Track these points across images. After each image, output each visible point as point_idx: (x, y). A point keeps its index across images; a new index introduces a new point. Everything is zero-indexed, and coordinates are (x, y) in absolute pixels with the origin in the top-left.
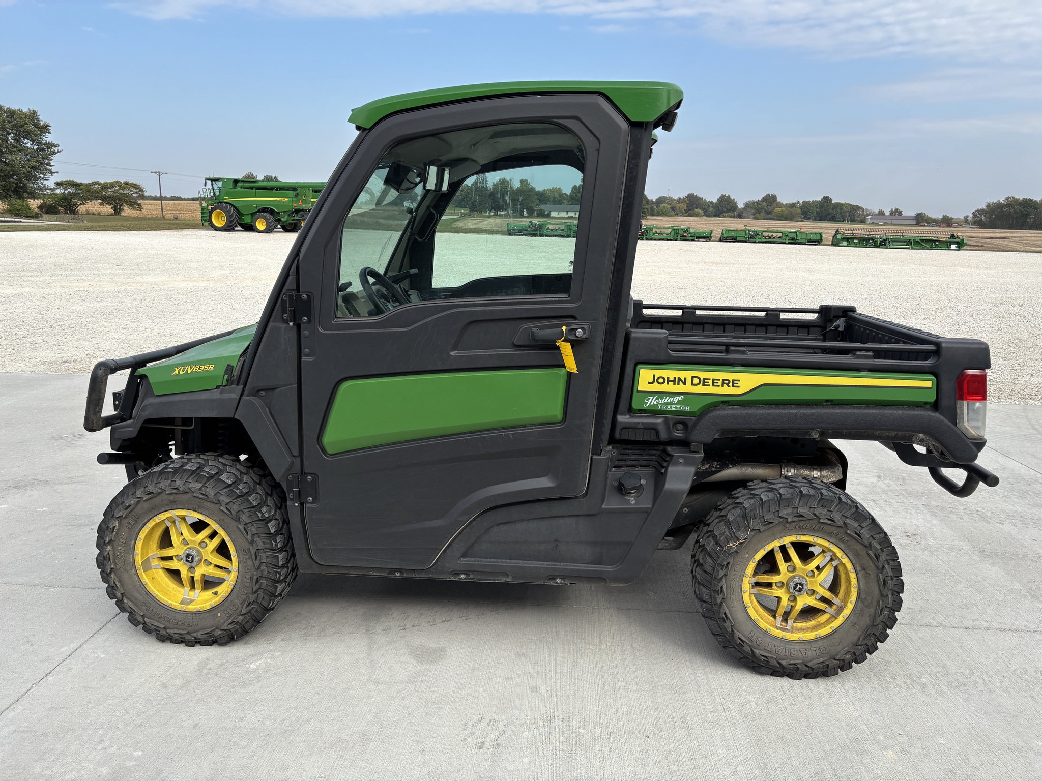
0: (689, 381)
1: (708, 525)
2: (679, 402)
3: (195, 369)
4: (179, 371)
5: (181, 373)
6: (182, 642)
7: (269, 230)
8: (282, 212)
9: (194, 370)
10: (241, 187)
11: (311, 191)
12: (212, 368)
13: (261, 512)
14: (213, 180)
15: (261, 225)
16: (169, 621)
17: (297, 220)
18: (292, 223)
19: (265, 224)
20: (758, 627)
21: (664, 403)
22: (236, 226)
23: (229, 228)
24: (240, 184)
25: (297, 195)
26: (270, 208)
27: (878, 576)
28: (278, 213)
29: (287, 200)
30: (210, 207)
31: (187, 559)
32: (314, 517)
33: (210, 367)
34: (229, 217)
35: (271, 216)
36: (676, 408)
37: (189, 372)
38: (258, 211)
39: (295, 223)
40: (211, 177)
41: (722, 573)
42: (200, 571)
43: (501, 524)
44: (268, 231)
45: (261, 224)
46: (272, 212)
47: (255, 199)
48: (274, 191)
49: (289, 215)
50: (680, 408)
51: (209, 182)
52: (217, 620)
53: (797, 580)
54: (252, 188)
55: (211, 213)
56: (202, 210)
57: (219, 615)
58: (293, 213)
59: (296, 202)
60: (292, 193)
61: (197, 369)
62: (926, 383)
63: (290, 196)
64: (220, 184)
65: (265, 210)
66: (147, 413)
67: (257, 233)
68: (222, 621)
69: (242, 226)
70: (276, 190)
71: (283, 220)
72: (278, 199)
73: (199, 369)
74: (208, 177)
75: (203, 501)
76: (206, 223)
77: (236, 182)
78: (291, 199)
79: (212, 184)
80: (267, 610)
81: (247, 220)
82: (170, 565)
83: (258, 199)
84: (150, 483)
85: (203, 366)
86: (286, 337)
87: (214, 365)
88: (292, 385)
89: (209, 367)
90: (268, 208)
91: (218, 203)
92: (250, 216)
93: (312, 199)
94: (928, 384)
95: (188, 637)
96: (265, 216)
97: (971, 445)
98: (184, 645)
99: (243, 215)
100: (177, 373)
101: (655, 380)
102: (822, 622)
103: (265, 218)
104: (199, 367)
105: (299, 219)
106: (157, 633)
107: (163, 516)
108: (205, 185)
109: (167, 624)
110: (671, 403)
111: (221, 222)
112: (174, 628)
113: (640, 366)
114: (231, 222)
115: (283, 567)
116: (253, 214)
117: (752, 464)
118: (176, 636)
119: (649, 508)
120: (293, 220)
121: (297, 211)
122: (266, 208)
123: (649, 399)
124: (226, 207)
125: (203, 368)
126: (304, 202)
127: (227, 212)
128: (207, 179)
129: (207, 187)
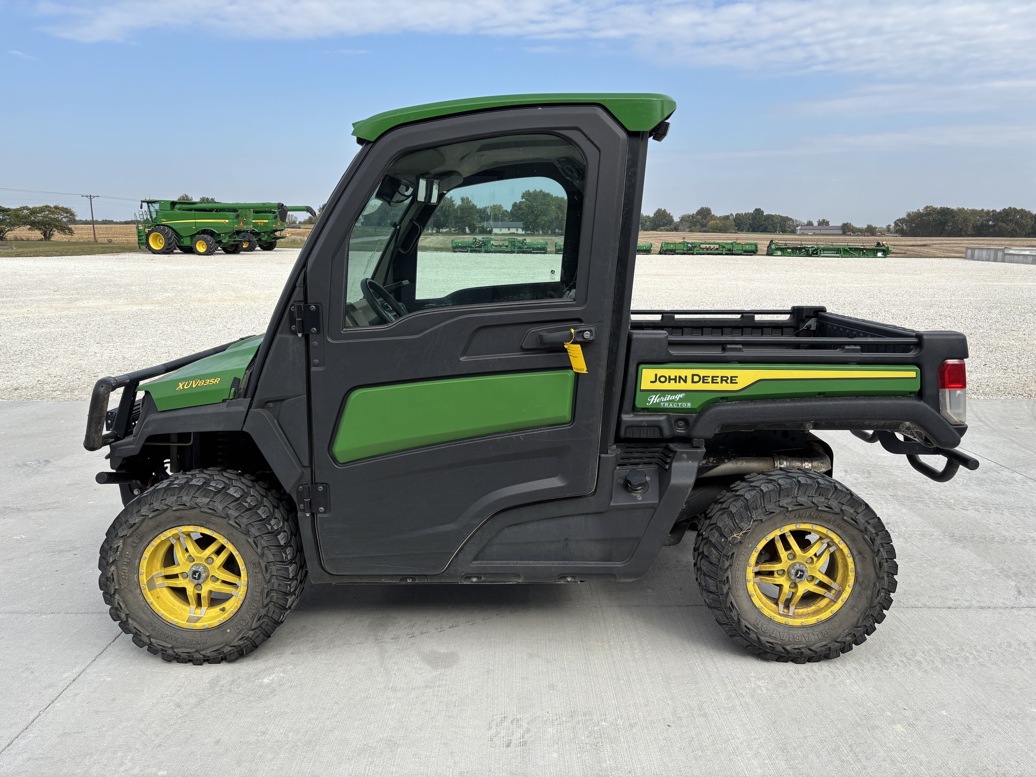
0: (689, 380)
1: (710, 518)
2: (681, 400)
3: (200, 383)
4: (183, 386)
5: (185, 387)
6: (190, 661)
7: (210, 252)
8: (222, 234)
9: (199, 385)
10: (179, 209)
11: (252, 212)
12: (218, 381)
13: (270, 524)
14: (148, 202)
15: (201, 248)
16: (176, 640)
17: (238, 241)
18: (233, 245)
19: (205, 246)
20: (763, 615)
21: (667, 401)
22: (175, 249)
23: (167, 251)
24: (178, 206)
25: (238, 216)
26: (210, 230)
27: (873, 559)
28: (219, 235)
29: (227, 221)
30: (147, 230)
31: (194, 576)
32: (325, 527)
33: (216, 381)
34: (167, 239)
35: (211, 238)
36: (678, 405)
37: (194, 386)
38: (198, 233)
39: (236, 245)
40: (148, 199)
41: (727, 564)
42: (207, 588)
43: (511, 526)
44: (209, 252)
45: (201, 246)
46: (212, 234)
47: (194, 221)
48: (214, 212)
49: (230, 237)
50: (681, 405)
51: (145, 205)
52: (227, 636)
53: (797, 567)
54: (191, 210)
55: (148, 236)
56: (139, 232)
57: (228, 631)
58: (234, 234)
59: (237, 223)
60: (232, 214)
61: (203, 383)
62: (911, 373)
63: (230, 218)
64: (157, 206)
65: (204, 232)
66: (150, 429)
67: (197, 256)
68: (232, 637)
69: (181, 248)
70: (216, 211)
71: (224, 241)
72: (218, 221)
73: (204, 383)
74: (144, 199)
75: (210, 516)
76: (143, 246)
77: (173, 204)
78: (231, 220)
79: (149, 207)
80: (278, 623)
81: (187, 242)
82: (176, 583)
83: (197, 221)
84: (155, 500)
85: (209, 380)
86: (294, 348)
87: (219, 379)
88: (301, 395)
89: (214, 381)
90: (208, 230)
91: (154, 226)
92: (189, 238)
93: (253, 220)
94: (913, 374)
95: (197, 656)
96: (205, 238)
97: (954, 430)
98: (191, 664)
99: (182, 237)
100: (182, 388)
101: (657, 379)
102: (822, 607)
103: (205, 240)
104: (204, 381)
105: (240, 241)
106: (163, 654)
107: (169, 533)
108: (141, 208)
109: (175, 643)
110: (673, 401)
111: (159, 244)
112: (181, 647)
113: (642, 366)
114: (170, 244)
115: (293, 579)
116: (192, 236)
117: (746, 458)
118: (184, 655)
119: (656, 503)
120: (234, 241)
121: (238, 233)
122: (206, 230)
123: (651, 398)
124: (164, 230)
125: (208, 382)
126: (245, 223)
127: (165, 235)
128: (143, 202)
129: (143, 210)
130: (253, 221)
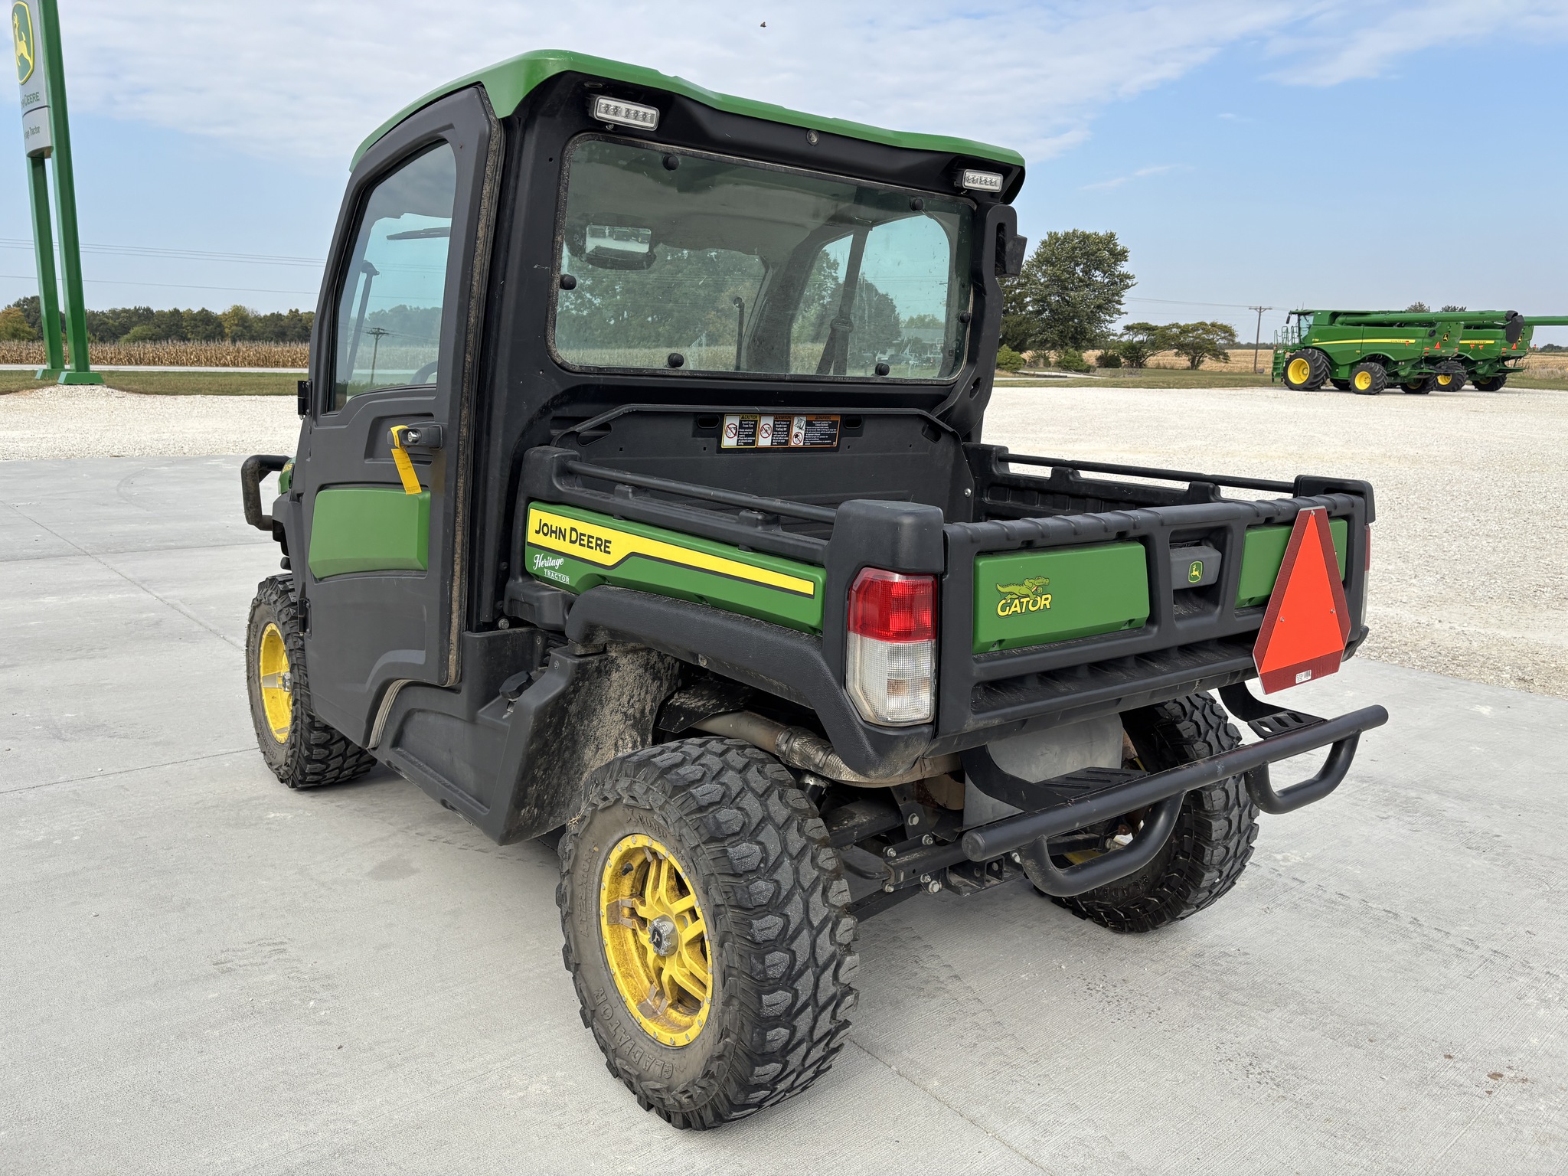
0: (567, 536)
2: (561, 568)
7: (1375, 390)
8: (1402, 361)
10: (1342, 324)
11: (1462, 327)
14: (1300, 314)
15: (1362, 382)
17: (1426, 373)
18: (1420, 379)
19: (1369, 381)
21: (549, 567)
22: (1324, 383)
23: (1312, 386)
24: (1340, 319)
25: (1432, 334)
26: (1383, 356)
28: (1396, 363)
29: (1413, 341)
30: (1288, 355)
34: (1315, 368)
35: (1382, 368)
38: (1364, 360)
39: (1425, 380)
40: (1300, 310)
44: (1373, 390)
45: (1363, 379)
46: (1384, 361)
47: (1360, 341)
48: (1395, 327)
49: (1414, 367)
50: (561, 578)
51: (1294, 318)
54: (1359, 324)
55: (1288, 362)
56: (1276, 358)
58: (1421, 362)
59: (1428, 345)
60: (1423, 331)
62: (802, 583)
63: (1419, 335)
64: (1311, 319)
65: (1373, 358)
67: (1354, 395)
69: (1336, 383)
70: (1398, 326)
71: (1402, 373)
72: (1398, 341)
74: (1294, 310)
76: (1280, 378)
77: (1335, 315)
78: (1420, 340)
79: (1299, 320)
81: (1343, 374)
83: (1365, 341)
90: (1380, 355)
91: (1303, 350)
92: (1348, 368)
93: (1461, 339)
94: (807, 587)
96: (1372, 368)
99: (1338, 366)
101: (541, 528)
103: (1370, 371)
105: (1430, 373)
108: (1288, 322)
110: (554, 569)
111: (1302, 376)
113: (530, 503)
114: (1316, 376)
116: (1353, 365)
120: (1419, 374)
121: (1431, 360)
122: (1376, 355)
123: (536, 558)
124: (1313, 354)
126: (1445, 344)
127: (1312, 361)
128: (1292, 313)
129: (1289, 326)
130: (1461, 342)
